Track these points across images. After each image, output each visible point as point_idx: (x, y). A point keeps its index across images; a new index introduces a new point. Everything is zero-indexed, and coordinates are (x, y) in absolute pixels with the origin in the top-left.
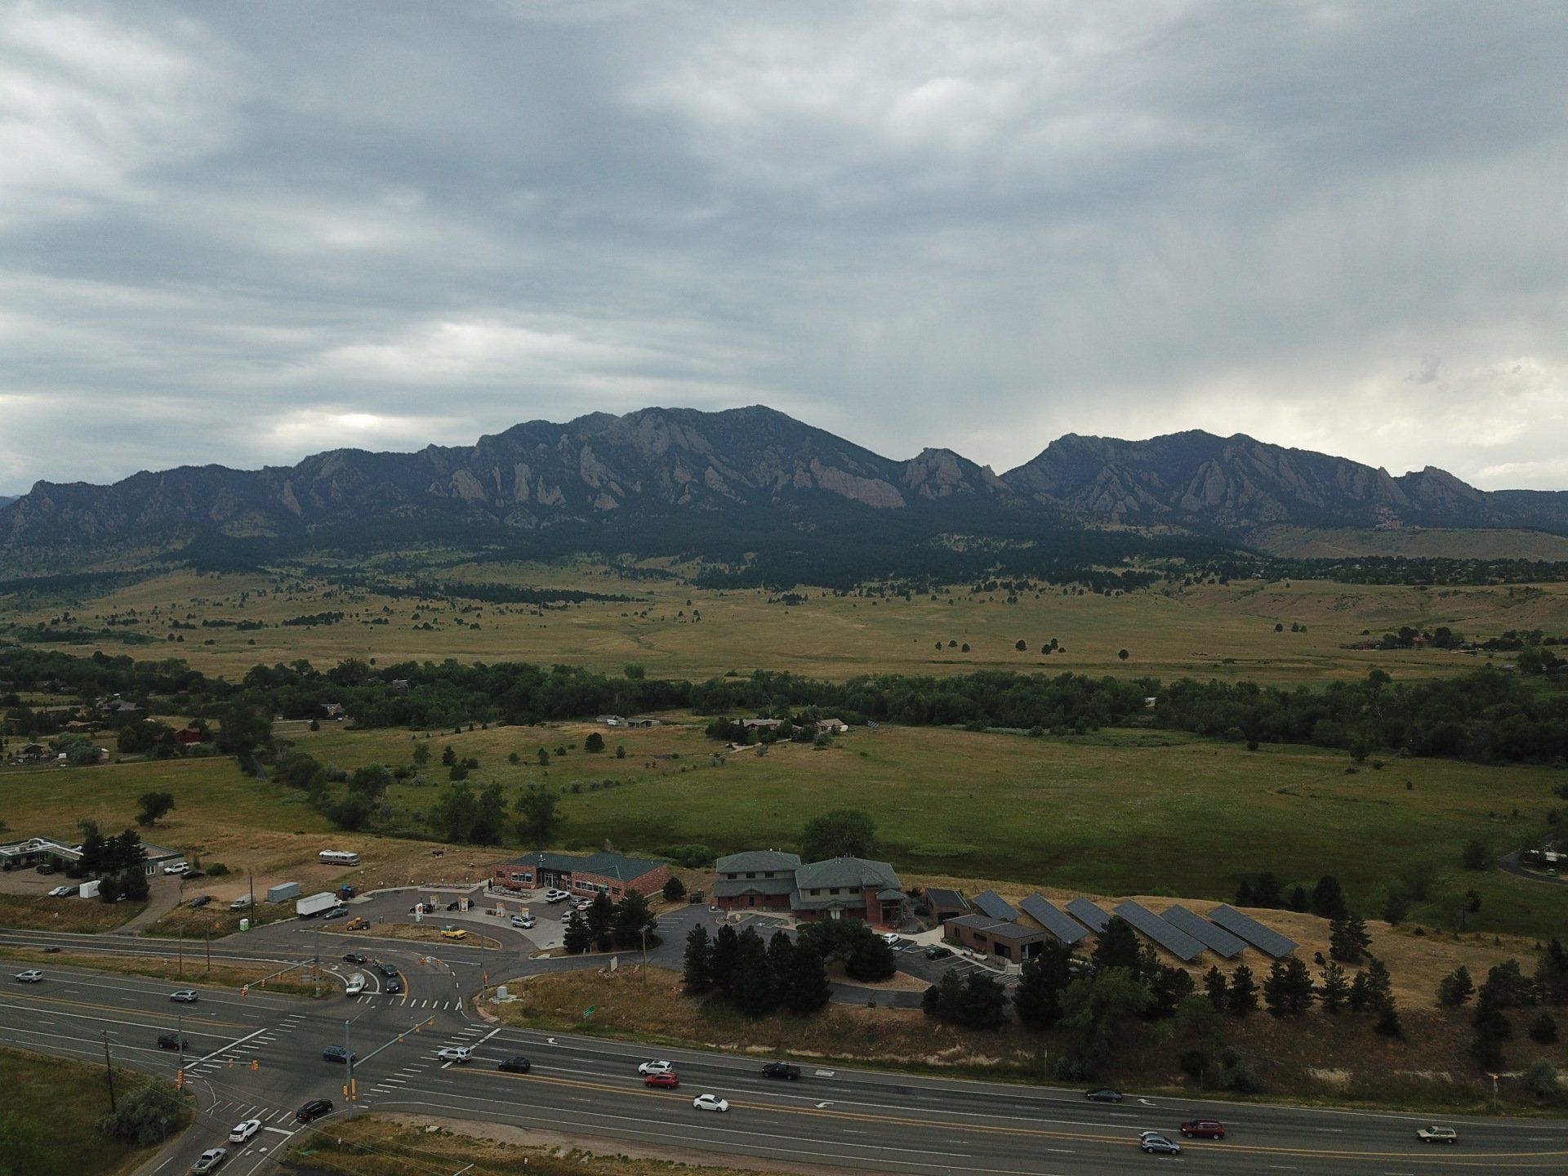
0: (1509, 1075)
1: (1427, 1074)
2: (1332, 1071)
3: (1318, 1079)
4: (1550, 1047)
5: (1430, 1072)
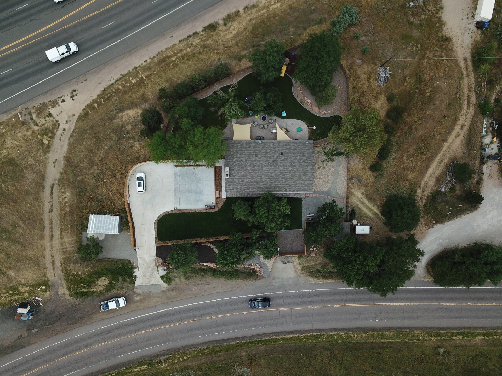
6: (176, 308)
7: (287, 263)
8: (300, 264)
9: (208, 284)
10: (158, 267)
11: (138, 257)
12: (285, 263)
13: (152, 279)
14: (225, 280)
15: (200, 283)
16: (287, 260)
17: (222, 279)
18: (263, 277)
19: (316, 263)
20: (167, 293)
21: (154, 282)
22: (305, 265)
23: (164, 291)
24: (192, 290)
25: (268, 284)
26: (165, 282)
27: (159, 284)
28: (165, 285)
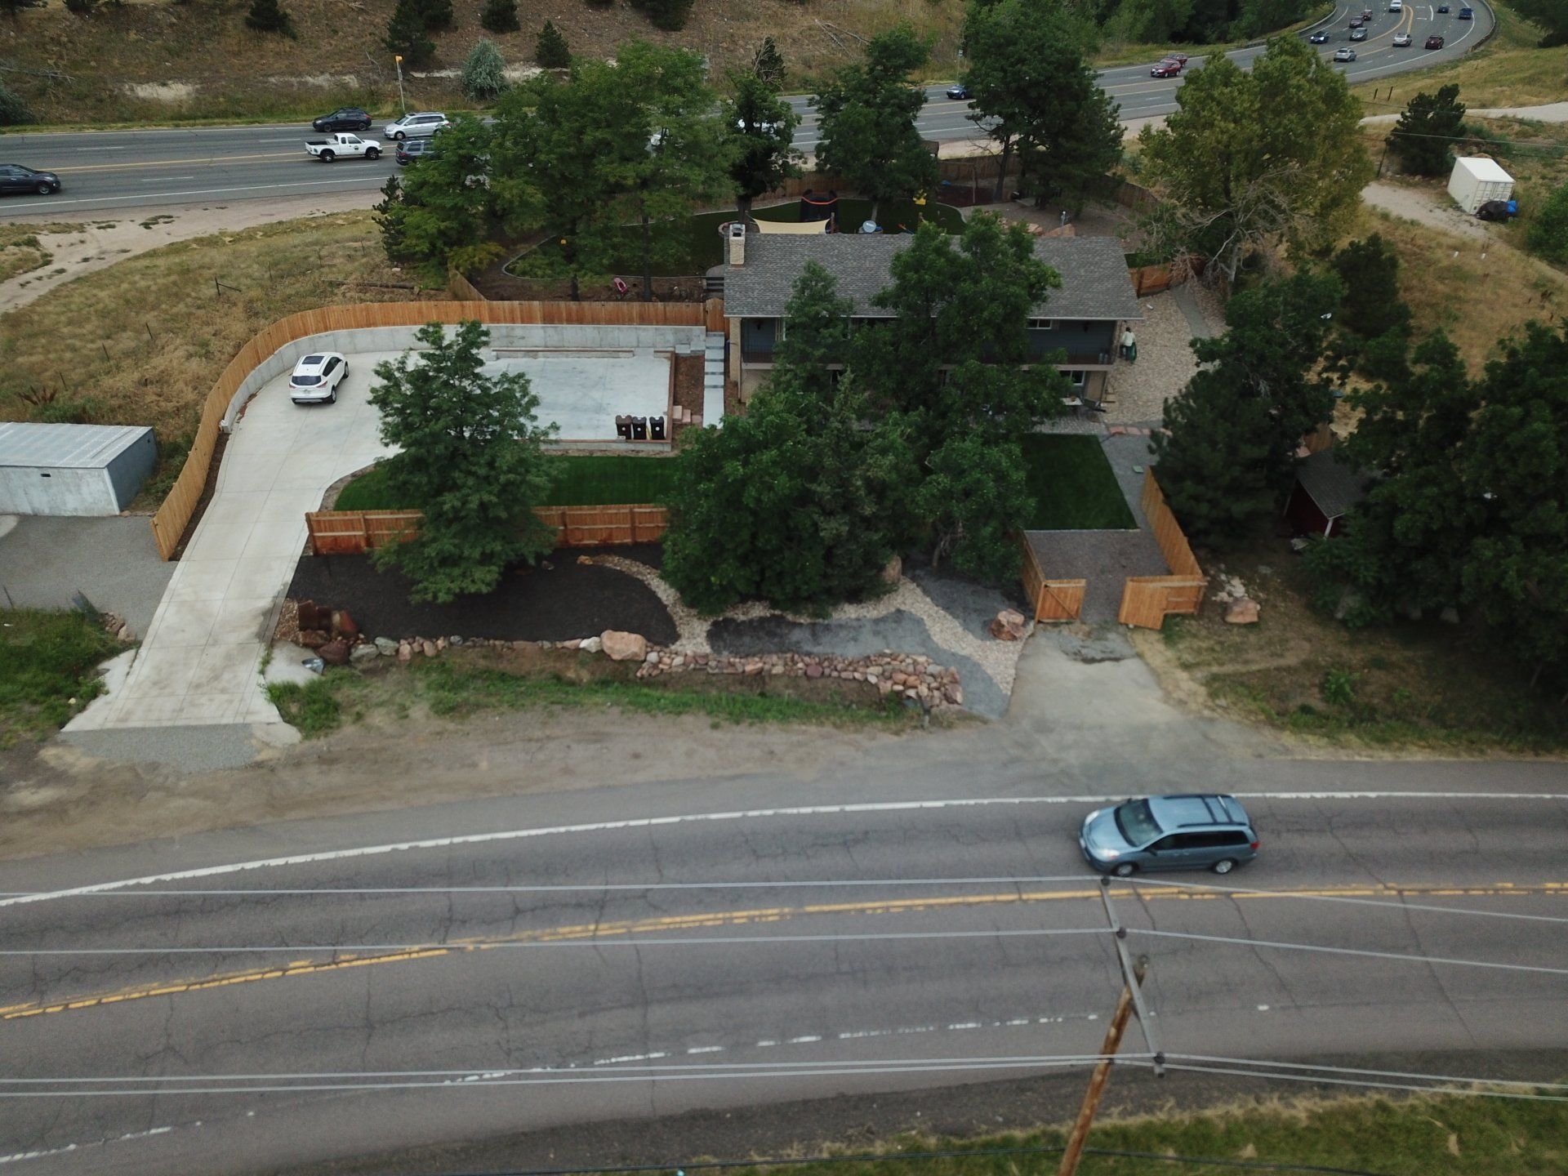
0: (444, 74)
1: (322, 80)
2: (164, 85)
3: (138, 98)
4: (508, 36)
5: (327, 76)
6: (319, 857)
7: (1102, 660)
8: (1186, 667)
9: (598, 737)
10: (271, 645)
11: (165, 598)
12: (1092, 661)
13: (204, 700)
14: (715, 726)
15: (538, 734)
16: (1098, 646)
17: (695, 723)
18: (967, 718)
19: (1282, 662)
20: (285, 775)
21: (212, 711)
22: (1215, 669)
23: (259, 765)
24: (474, 765)
25: (1014, 752)
26: (288, 718)
27: (246, 726)
28: (290, 735)
